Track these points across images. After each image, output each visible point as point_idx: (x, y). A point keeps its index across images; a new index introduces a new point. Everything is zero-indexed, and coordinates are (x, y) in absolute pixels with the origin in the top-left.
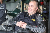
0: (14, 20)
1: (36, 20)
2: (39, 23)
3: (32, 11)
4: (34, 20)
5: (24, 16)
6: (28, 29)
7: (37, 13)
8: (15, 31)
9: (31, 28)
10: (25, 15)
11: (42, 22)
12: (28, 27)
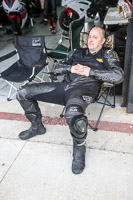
0: (65, 63)
1: (105, 60)
2: (112, 65)
3: (95, 46)
4: (101, 60)
5: (83, 56)
6: (94, 77)
7: (105, 48)
8: (71, 81)
9: (98, 74)
10: (84, 53)
11: (116, 63)
12: (93, 74)
